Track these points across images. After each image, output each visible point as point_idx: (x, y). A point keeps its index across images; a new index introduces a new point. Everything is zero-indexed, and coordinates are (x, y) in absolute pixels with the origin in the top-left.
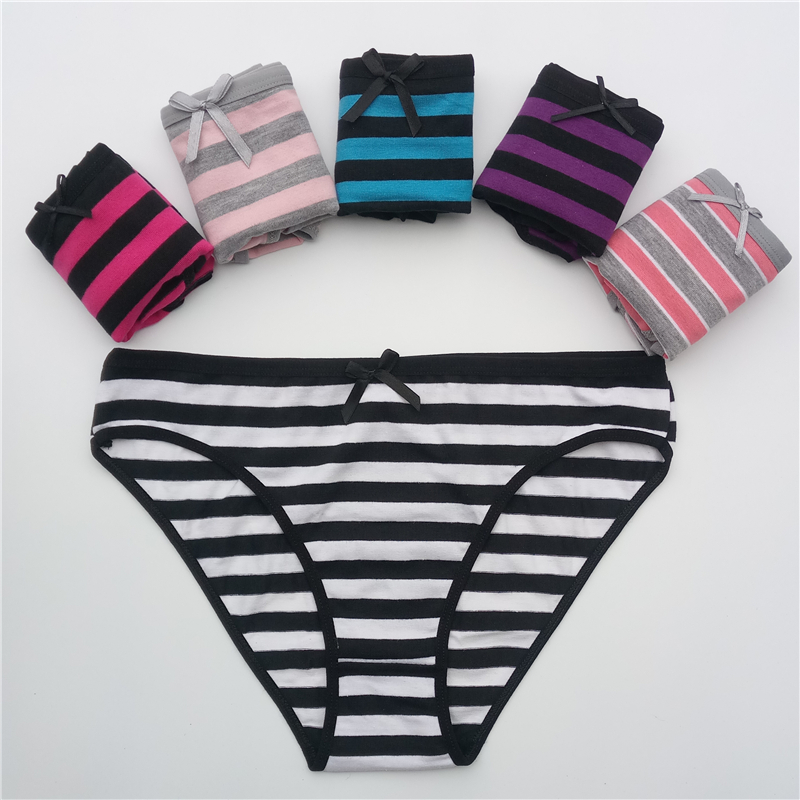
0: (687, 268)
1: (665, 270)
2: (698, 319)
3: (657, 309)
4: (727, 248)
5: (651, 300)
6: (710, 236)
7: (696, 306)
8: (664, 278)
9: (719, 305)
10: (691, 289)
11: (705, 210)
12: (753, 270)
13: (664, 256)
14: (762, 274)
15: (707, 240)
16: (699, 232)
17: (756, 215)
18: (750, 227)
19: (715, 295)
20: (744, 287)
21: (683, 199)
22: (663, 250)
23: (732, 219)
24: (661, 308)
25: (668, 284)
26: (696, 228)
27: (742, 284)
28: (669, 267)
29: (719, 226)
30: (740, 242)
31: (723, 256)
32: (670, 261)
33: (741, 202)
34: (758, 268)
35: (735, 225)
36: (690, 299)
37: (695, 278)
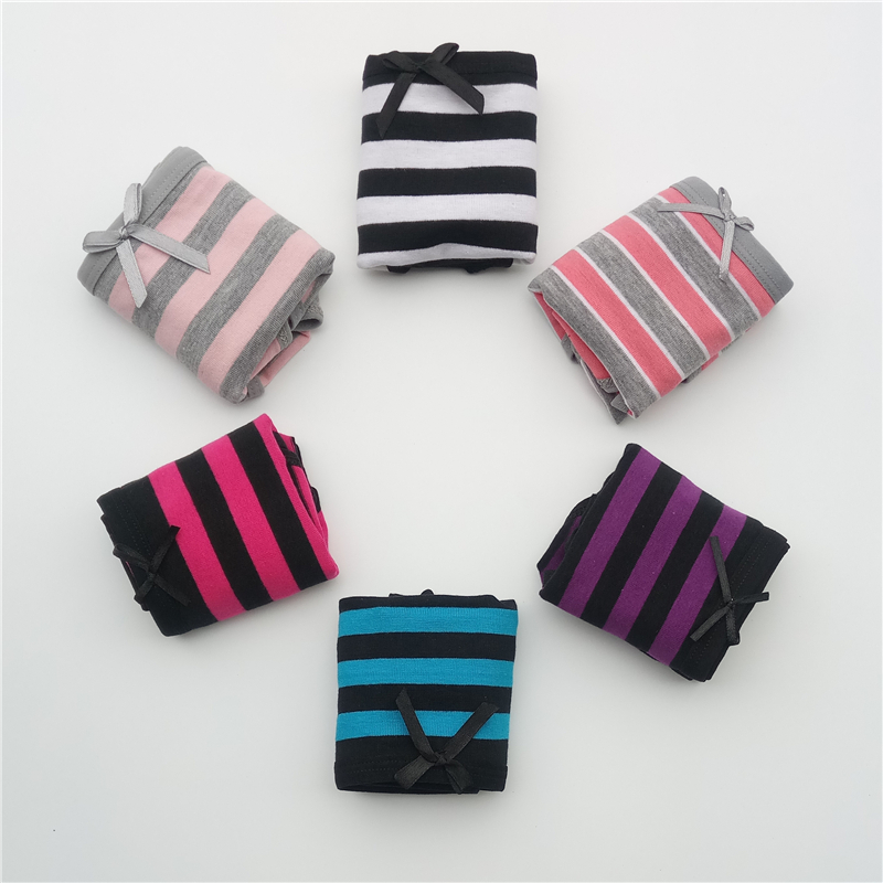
0: (653, 295)
1: (626, 297)
2: (667, 360)
3: (615, 346)
4: (706, 271)
5: (608, 336)
6: (685, 255)
7: (665, 344)
8: (624, 307)
9: (694, 343)
10: (658, 322)
11: (678, 222)
12: (739, 298)
13: (625, 279)
14: (752, 304)
15: (680, 259)
16: (670, 249)
17: (743, 228)
18: (737, 244)
19: (690, 329)
20: (728, 320)
21: (652, 210)
22: (623, 272)
23: (712, 233)
24: (621, 345)
25: (629, 315)
26: (667, 243)
27: (725, 316)
28: (631, 294)
29: (696, 242)
30: (723, 262)
31: (701, 280)
32: (632, 284)
33: (726, 211)
34: (746, 296)
35: (716, 240)
36: (657, 334)
37: (665, 308)
